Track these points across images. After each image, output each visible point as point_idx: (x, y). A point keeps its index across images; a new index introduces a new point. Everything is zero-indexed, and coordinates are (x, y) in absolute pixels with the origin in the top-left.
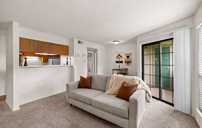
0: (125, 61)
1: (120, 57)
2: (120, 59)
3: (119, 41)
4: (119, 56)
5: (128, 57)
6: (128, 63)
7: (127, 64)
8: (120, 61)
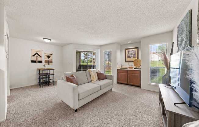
0: (45, 61)
1: (39, 56)
2: (38, 58)
3: (51, 40)
4: (37, 55)
5: (49, 57)
6: (49, 62)
7: (48, 64)
8: (38, 60)
